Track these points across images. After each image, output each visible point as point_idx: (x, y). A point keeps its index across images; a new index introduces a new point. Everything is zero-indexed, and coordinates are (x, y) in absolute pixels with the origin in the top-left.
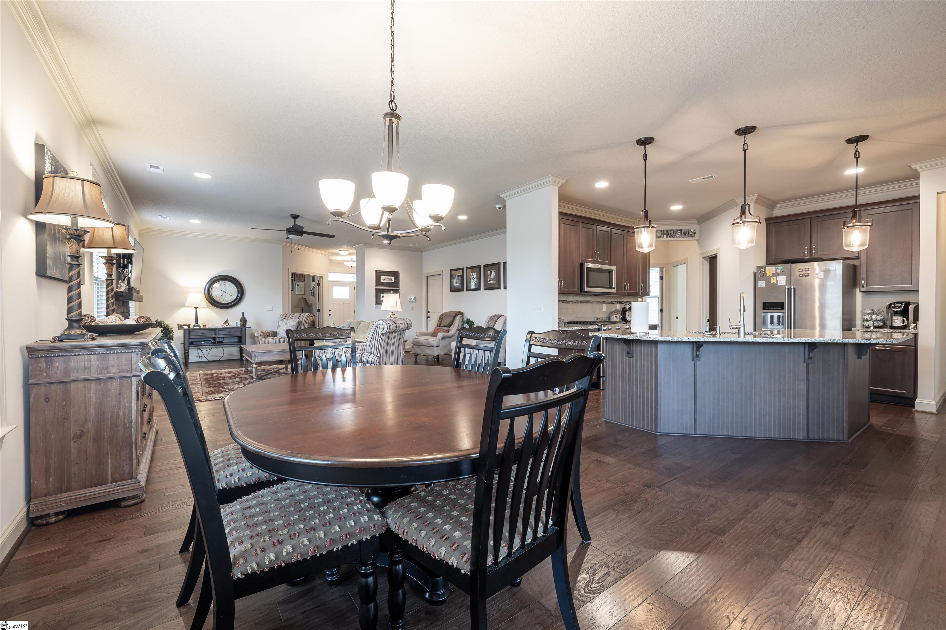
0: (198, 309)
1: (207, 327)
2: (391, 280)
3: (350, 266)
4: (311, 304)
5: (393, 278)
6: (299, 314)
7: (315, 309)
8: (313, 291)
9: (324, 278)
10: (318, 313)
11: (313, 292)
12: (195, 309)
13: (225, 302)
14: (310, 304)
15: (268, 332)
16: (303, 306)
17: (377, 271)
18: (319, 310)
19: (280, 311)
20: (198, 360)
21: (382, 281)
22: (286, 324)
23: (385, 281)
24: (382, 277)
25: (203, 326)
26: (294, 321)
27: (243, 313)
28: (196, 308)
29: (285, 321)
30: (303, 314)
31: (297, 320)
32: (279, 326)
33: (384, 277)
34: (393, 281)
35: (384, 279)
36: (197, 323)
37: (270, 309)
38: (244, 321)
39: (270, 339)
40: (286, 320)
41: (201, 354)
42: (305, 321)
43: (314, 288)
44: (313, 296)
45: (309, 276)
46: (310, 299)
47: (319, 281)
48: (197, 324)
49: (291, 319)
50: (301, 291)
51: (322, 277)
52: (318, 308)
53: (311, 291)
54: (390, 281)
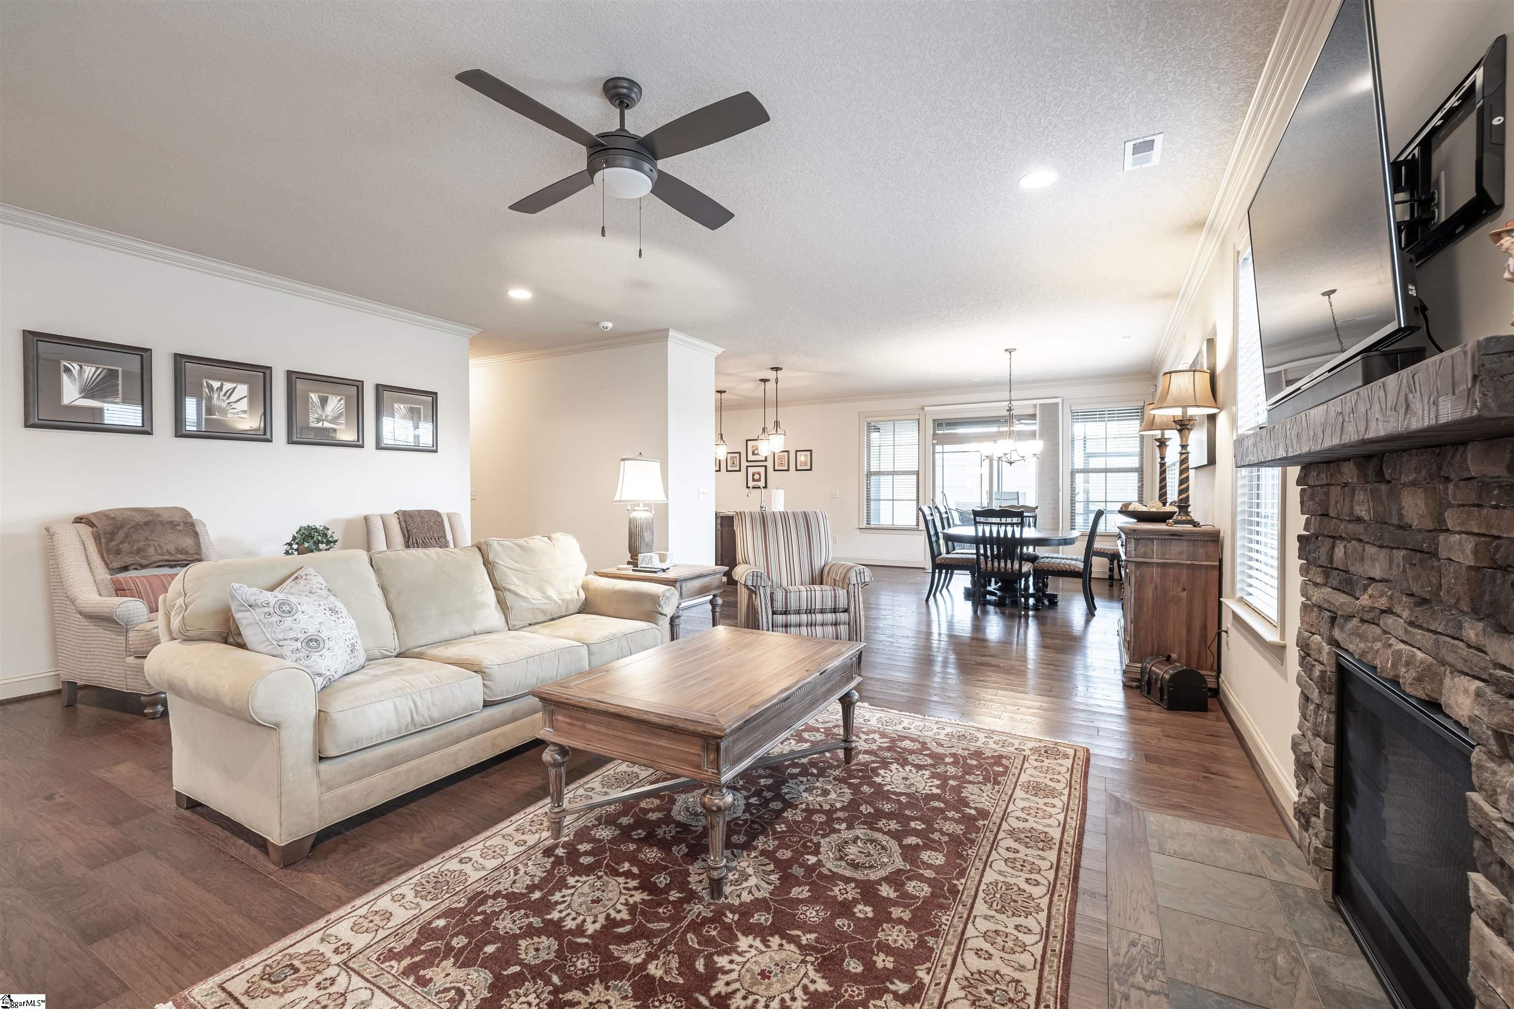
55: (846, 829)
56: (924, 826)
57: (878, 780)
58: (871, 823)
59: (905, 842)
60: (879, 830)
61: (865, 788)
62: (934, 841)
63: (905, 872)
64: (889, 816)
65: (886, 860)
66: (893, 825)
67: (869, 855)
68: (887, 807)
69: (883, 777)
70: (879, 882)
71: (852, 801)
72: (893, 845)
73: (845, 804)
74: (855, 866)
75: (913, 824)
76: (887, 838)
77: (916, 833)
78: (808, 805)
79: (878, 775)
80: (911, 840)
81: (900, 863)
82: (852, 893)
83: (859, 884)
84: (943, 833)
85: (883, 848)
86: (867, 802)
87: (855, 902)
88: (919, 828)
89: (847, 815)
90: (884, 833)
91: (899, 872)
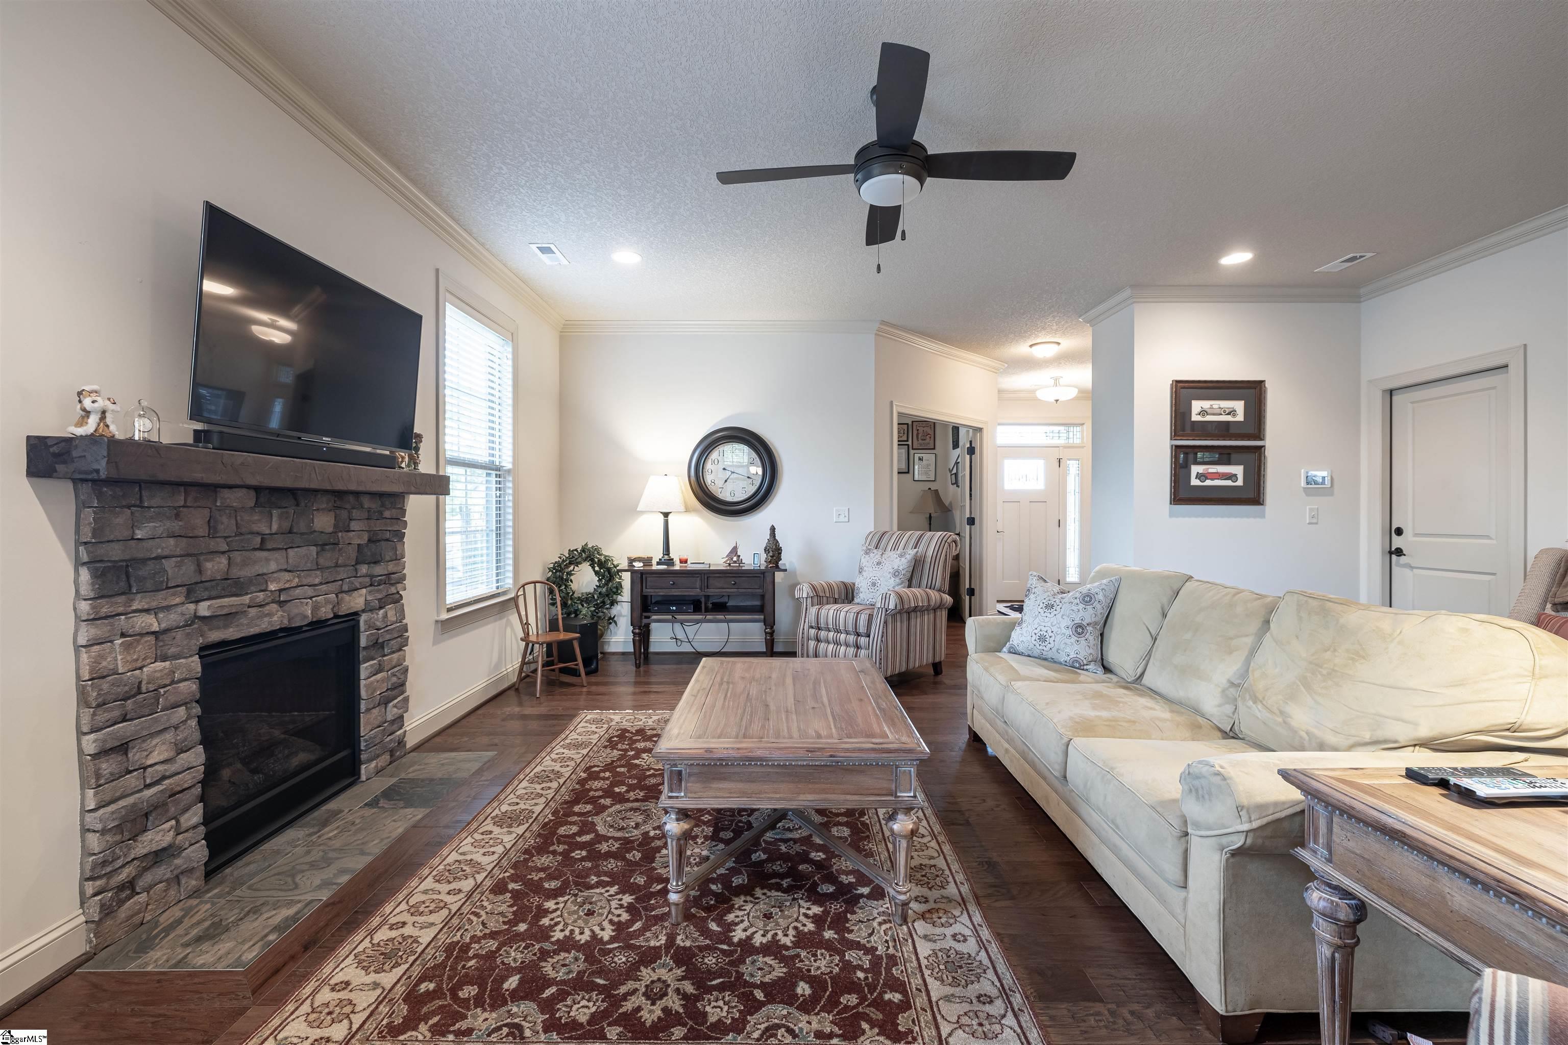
0: (670, 517)
1: (690, 567)
2: (1232, 412)
3: (1052, 399)
4: (951, 503)
5: (1239, 406)
6: (919, 533)
7: (960, 518)
8: (954, 471)
9: (985, 431)
10: (968, 527)
11: (956, 474)
12: (662, 516)
13: (736, 499)
14: (947, 504)
15: (830, 586)
16: (932, 511)
17: (1178, 382)
18: (971, 521)
19: (865, 524)
20: (672, 647)
21: (1195, 418)
22: (879, 563)
23: (1209, 418)
24: (1197, 406)
25: (681, 562)
26: (901, 556)
27: (773, 529)
28: (666, 515)
29: (876, 555)
30: (929, 534)
31: (911, 553)
32: (861, 570)
33: (1206, 404)
34: (1240, 417)
35: (1203, 412)
36: (668, 554)
37: (842, 518)
38: (774, 551)
39: (831, 612)
40: (880, 552)
41: (681, 635)
42: (935, 558)
43: (957, 463)
44: (956, 483)
45: (945, 424)
46: (950, 493)
47: (971, 442)
48: (666, 557)
49: (895, 548)
50: (926, 473)
51: (980, 430)
52: (968, 515)
53: (951, 471)
54: (1229, 418)
55: (648, 832)
56: (573, 854)
57: (627, 899)
58: (627, 844)
59: (592, 836)
60: (616, 839)
61: (641, 880)
62: (564, 843)
63: (593, 815)
64: (609, 855)
65: (609, 819)
66: (604, 847)
67: (623, 819)
68: (612, 865)
69: (621, 906)
70: (612, 805)
71: (653, 860)
72: (601, 829)
73: (658, 855)
74: (635, 810)
75: (584, 853)
76: (609, 834)
77: (582, 846)
78: (696, 843)
79: (630, 908)
80: (586, 838)
81: (597, 819)
82: (632, 795)
83: (628, 800)
84: (554, 853)
85: (612, 826)
86: (636, 864)
87: (628, 791)
88: (577, 852)
89: (653, 844)
90: (613, 838)
91: (597, 814)
